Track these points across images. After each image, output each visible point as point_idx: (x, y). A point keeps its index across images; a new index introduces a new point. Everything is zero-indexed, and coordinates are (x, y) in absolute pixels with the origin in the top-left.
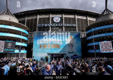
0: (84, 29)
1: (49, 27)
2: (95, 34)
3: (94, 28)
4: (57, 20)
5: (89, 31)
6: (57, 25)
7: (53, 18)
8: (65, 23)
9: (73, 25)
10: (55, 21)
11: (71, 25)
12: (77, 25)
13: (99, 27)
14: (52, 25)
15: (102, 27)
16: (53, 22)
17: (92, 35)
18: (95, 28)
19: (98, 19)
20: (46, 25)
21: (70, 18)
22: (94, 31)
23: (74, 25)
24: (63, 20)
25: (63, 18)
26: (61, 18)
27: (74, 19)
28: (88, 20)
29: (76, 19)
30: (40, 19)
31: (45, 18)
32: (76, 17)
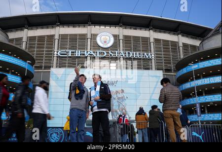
0: (172, 66)
1: (86, 57)
2: (198, 78)
3: (195, 63)
4: (105, 42)
5: (184, 71)
6: (106, 54)
7: (94, 36)
8: (126, 50)
9: (144, 54)
10: (101, 45)
11: (139, 54)
12: (153, 55)
13: (207, 62)
14: (92, 53)
15: (215, 60)
16: (96, 46)
17: (192, 80)
18: (197, 62)
19: (206, 41)
20: (78, 53)
21: (136, 39)
22: (197, 71)
23: (147, 55)
24: (121, 41)
25: (121, 37)
26: (115, 37)
27: (146, 40)
28: (181, 45)
29: (152, 40)
30: (63, 37)
31: (76, 35)
32: (152, 35)
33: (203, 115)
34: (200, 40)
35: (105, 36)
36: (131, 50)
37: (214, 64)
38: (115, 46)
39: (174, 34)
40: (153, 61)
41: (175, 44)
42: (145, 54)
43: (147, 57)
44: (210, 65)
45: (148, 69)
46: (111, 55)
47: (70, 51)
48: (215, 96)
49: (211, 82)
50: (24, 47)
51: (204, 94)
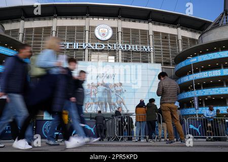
0: (171, 60)
1: (84, 50)
2: (196, 71)
3: (194, 56)
4: (103, 34)
5: (183, 64)
6: (104, 47)
7: (92, 29)
8: (124, 43)
9: (142, 47)
10: (100, 37)
11: (138, 47)
12: (152, 48)
13: (206, 55)
14: (90, 46)
15: (213, 54)
16: (94, 39)
17: (191, 73)
18: (196, 55)
19: (206, 34)
20: (76, 46)
21: (135, 31)
22: (195, 64)
23: (146, 48)
24: (120, 34)
25: (120, 30)
26: (114, 29)
27: (145, 33)
28: (180, 38)
29: (151, 33)
30: (61, 29)
31: (74, 27)
32: (151, 28)
33: (200, 109)
34: (199, 33)
35: (103, 28)
36: (129, 43)
37: (213, 58)
38: (113, 39)
39: (173, 27)
40: (152, 54)
41: (174, 37)
42: (144, 47)
43: (146, 50)
44: (209, 58)
45: (147, 62)
46: (109, 48)
47: (68, 44)
48: (213, 89)
49: (210, 76)
50: (20, 39)
51: (202, 88)
